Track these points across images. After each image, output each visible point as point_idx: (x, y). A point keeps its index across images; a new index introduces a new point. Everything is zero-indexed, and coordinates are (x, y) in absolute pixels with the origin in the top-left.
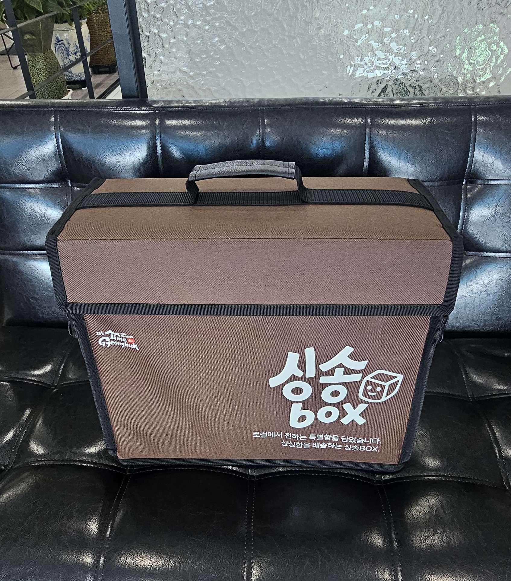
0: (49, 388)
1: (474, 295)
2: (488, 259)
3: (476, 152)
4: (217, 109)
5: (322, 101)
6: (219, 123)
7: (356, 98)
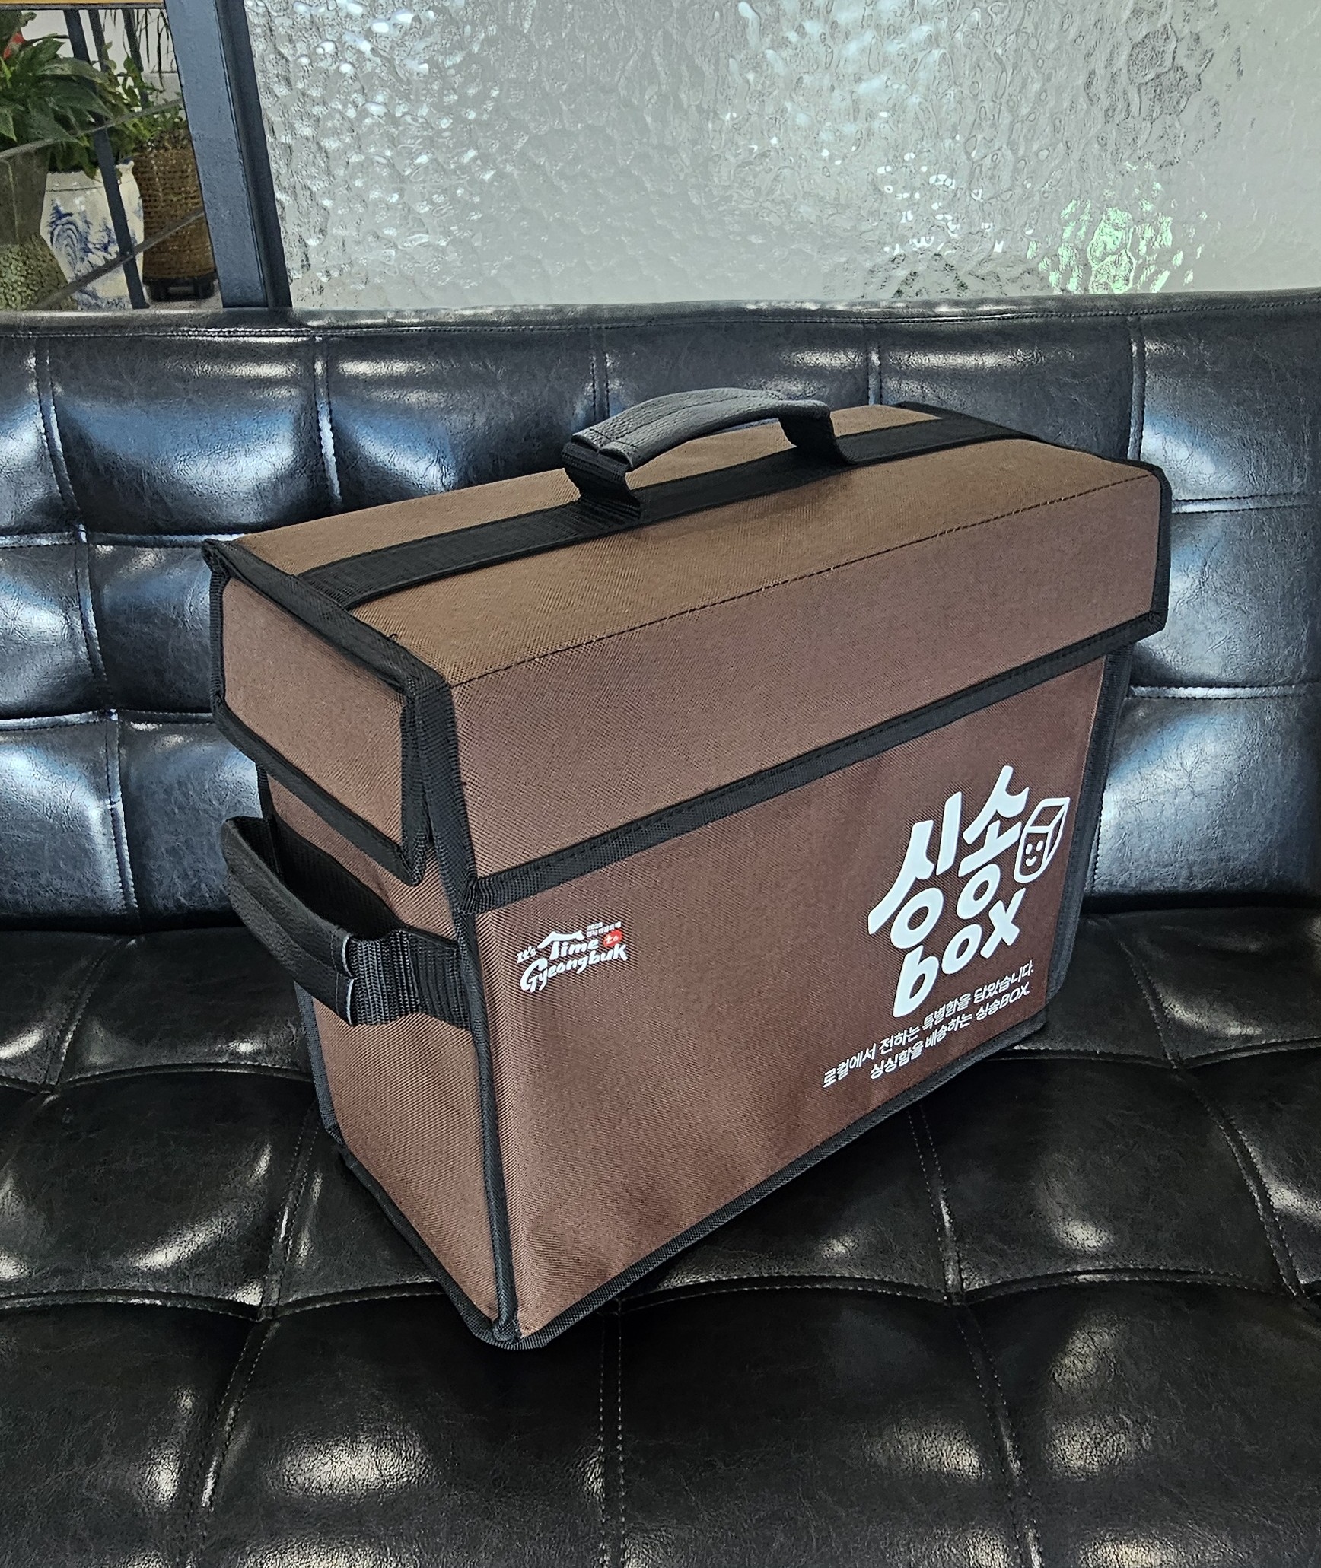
0: (34, 1095)
1: (1162, 798)
2: (1190, 705)
3: (1147, 432)
4: (479, 328)
5: (752, 307)
6: (486, 366)
7: (839, 302)
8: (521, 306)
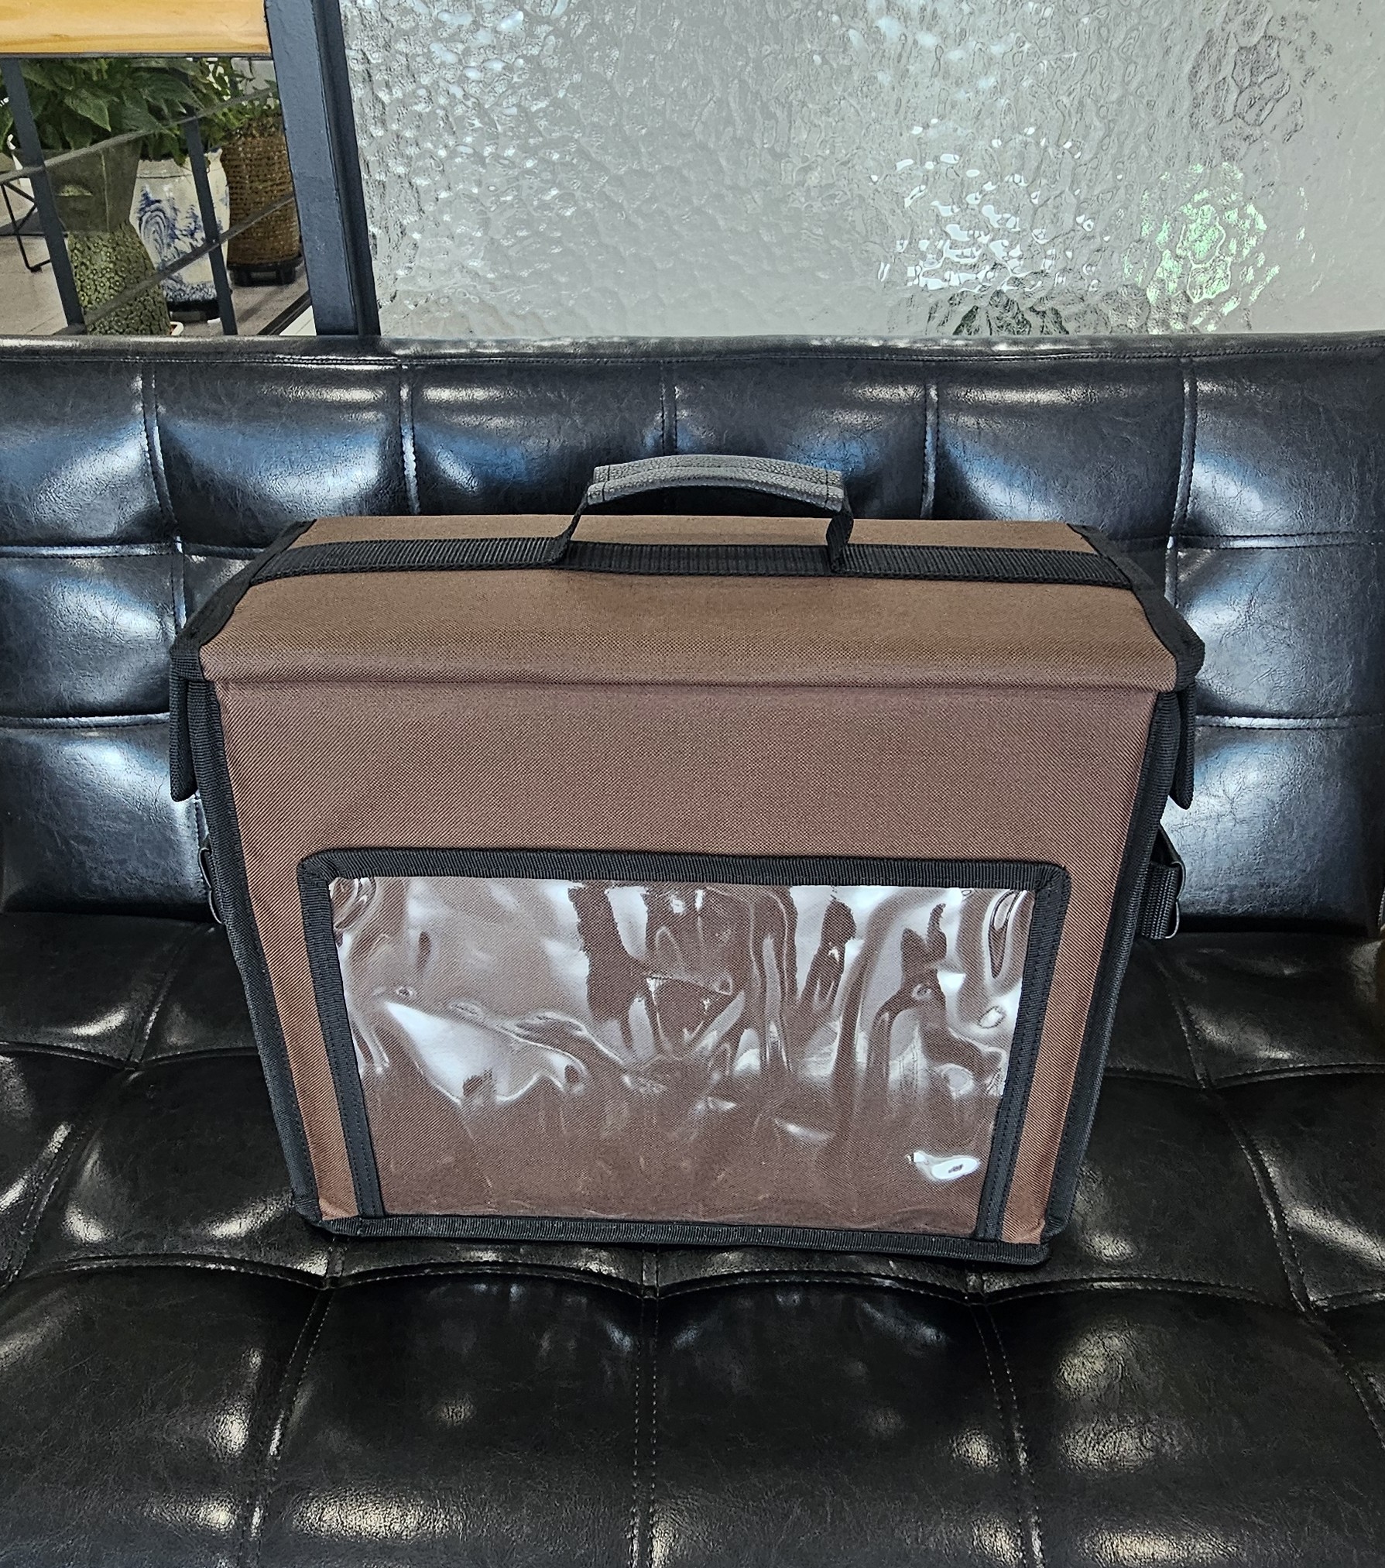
0: (119, 1071)
1: (1203, 824)
2: (1233, 734)
3: (1197, 469)
4: (556, 361)
5: (816, 343)
6: (560, 396)
7: (901, 338)
8: (597, 338)
